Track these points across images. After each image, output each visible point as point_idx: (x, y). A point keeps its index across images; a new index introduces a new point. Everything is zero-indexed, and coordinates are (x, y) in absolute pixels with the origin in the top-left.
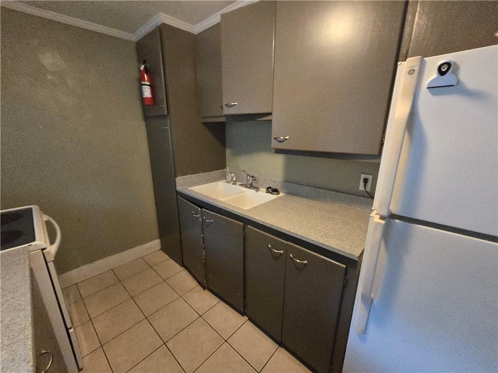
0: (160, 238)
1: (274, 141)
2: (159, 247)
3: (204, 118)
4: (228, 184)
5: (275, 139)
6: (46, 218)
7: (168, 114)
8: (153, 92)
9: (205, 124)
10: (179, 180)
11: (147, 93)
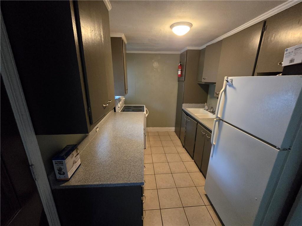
0: (176, 127)
1: (215, 94)
2: (174, 131)
3: (199, 82)
4: (204, 110)
5: (216, 93)
6: (146, 109)
7: (184, 80)
8: (181, 73)
9: (199, 84)
10: (184, 105)
11: (179, 73)
